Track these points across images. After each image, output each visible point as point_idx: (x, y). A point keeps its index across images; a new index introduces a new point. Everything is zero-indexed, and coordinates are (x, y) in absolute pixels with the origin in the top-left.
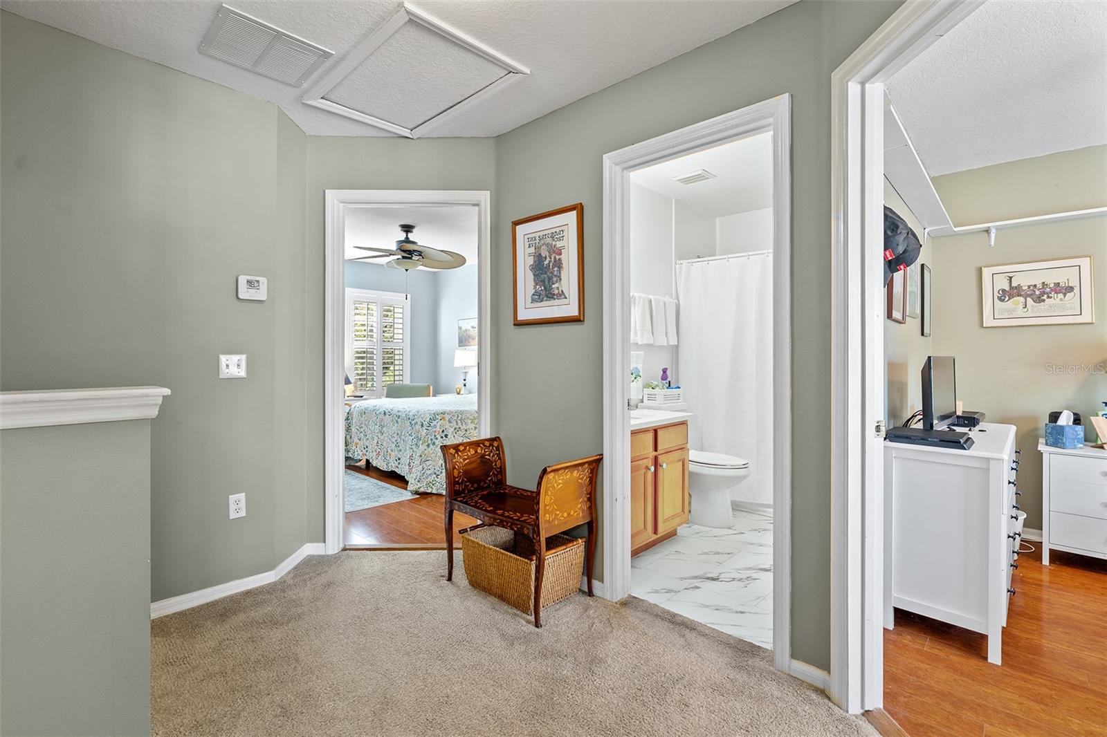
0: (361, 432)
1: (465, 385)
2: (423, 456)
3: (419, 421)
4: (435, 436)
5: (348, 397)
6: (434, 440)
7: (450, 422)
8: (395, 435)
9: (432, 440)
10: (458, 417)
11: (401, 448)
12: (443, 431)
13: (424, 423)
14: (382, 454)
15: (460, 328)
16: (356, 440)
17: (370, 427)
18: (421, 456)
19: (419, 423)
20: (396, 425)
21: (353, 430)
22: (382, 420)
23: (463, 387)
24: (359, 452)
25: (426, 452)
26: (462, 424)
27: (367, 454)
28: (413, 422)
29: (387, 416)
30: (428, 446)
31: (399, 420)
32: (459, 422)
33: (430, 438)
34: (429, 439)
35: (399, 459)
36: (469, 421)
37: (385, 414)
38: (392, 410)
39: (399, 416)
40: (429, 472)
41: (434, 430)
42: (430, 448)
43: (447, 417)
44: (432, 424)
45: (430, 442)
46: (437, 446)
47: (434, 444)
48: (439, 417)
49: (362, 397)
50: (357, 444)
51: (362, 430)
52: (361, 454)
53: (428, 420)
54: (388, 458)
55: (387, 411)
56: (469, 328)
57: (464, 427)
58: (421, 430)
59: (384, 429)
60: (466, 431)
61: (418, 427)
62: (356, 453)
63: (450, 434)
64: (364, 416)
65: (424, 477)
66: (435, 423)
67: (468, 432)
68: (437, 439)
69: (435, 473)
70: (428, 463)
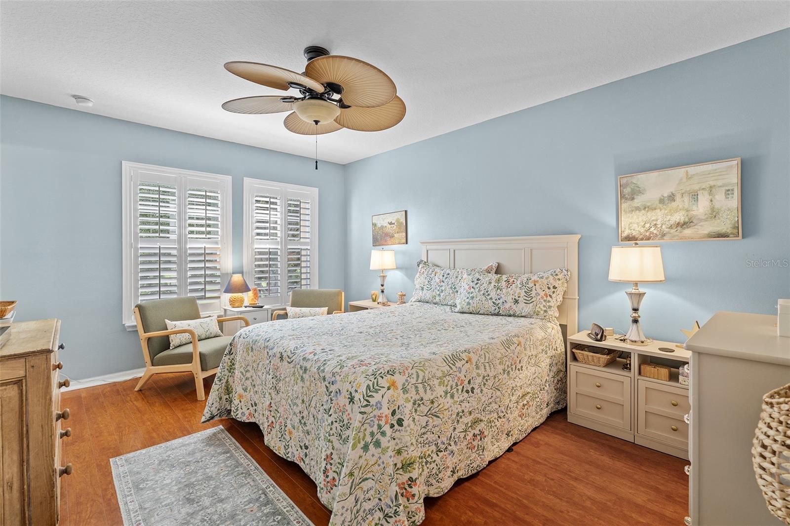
0: (247, 379)
1: (383, 292)
2: (356, 473)
3: (345, 387)
4: (380, 427)
5: (246, 307)
6: (379, 436)
7: (405, 390)
8: (299, 402)
9: (372, 434)
10: (418, 376)
11: (308, 428)
12: (394, 413)
13: (357, 397)
14: (278, 427)
15: (374, 225)
16: (240, 390)
17: (260, 374)
18: (351, 474)
19: (345, 393)
20: (300, 384)
21: (236, 372)
22: (277, 369)
23: (381, 294)
24: (245, 409)
25: (362, 461)
26: (425, 391)
27: (256, 415)
28: (333, 388)
29: (285, 363)
30: (366, 448)
31: (306, 376)
32: (420, 386)
33: (369, 430)
34: (368, 433)
35: (307, 448)
36: (436, 382)
37: (281, 358)
38: (294, 354)
39: (306, 370)
40: (368, 506)
41: (377, 413)
42: (370, 453)
43: (399, 379)
44: (373, 401)
45: (368, 439)
46: (385, 451)
47: (377, 444)
48: (384, 383)
49: (262, 307)
50: (241, 396)
51: (248, 375)
52: (247, 413)
53: (363, 389)
54: (288, 438)
55: (285, 355)
56: (385, 224)
57: (428, 396)
58: (348, 407)
59: (280, 385)
60: (432, 402)
61: (343, 400)
62: (240, 412)
63: (408, 416)
64: (251, 354)
65: (360, 518)
66: (377, 397)
67: (436, 405)
68: (383, 434)
69: (381, 510)
70: (366, 485)
